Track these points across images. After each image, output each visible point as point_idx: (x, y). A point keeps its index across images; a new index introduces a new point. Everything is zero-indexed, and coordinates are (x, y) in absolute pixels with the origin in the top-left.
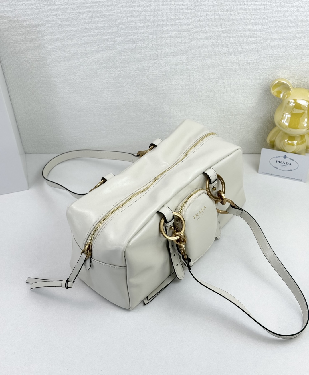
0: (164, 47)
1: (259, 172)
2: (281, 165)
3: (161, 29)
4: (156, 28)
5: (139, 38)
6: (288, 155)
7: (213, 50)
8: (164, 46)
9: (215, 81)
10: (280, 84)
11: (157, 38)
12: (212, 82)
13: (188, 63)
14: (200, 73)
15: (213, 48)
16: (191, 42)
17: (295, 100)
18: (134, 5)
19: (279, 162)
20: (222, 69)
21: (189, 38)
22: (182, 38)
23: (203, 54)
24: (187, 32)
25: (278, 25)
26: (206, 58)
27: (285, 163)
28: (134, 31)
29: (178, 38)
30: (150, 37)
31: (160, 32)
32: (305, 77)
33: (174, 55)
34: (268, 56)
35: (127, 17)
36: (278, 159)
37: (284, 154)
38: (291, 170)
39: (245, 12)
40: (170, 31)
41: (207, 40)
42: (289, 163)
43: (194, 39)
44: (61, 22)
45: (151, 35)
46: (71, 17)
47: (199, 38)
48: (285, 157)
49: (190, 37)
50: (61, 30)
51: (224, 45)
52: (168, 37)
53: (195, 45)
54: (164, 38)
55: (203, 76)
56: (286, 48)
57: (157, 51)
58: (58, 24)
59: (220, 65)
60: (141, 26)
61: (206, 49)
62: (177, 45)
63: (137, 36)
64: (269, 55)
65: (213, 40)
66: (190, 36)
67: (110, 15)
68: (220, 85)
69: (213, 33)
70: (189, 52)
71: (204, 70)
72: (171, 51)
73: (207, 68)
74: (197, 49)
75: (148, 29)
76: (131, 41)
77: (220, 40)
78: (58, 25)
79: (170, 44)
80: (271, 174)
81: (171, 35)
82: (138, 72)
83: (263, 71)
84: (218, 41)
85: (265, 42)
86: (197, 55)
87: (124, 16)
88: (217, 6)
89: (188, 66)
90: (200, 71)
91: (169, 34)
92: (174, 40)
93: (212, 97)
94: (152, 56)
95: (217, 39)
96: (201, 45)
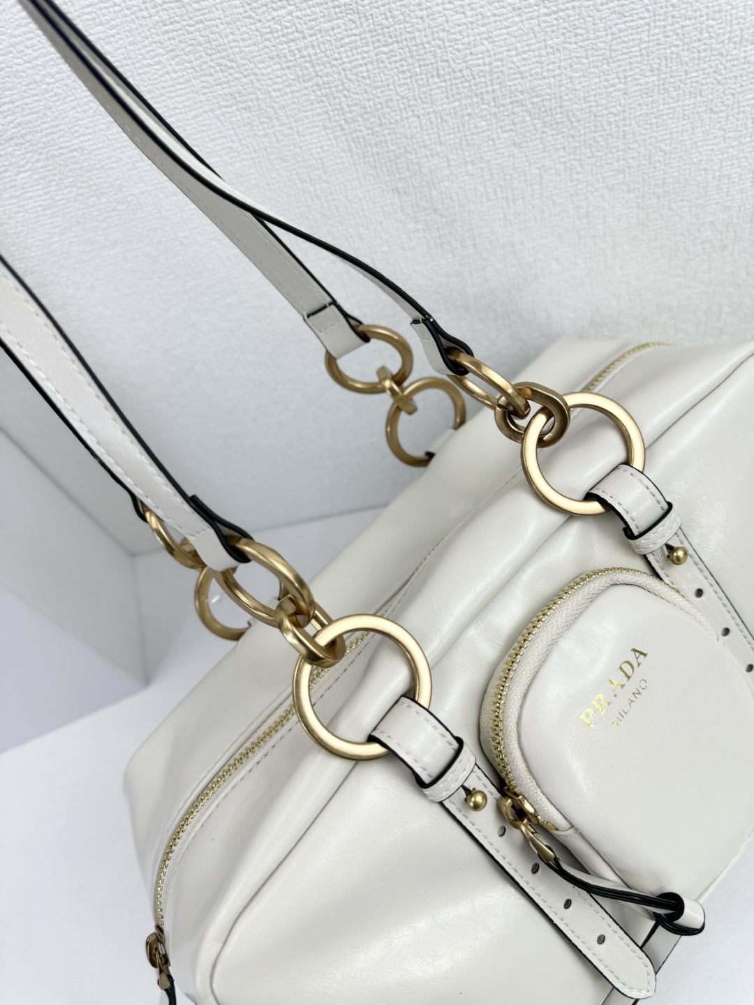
0: (469, 115)
3: (443, 30)
4: (419, 30)
5: (356, 105)
7: (686, 73)
8: (469, 111)
9: (690, 211)
11: (431, 81)
12: (677, 219)
13: (576, 163)
15: (687, 63)
16: (584, 60)
20: (723, 154)
21: (573, 40)
22: (543, 52)
23: (640, 105)
24: (562, 14)
26: (654, 121)
29: (525, 56)
30: (399, 86)
31: (439, 46)
33: (515, 144)
35: (275, 13)
40: (483, 29)
41: (657, 31)
43: (598, 38)
44: (19, 124)
45: (404, 72)
46: (46, 91)
47: (620, 31)
49: (576, 35)
50: (38, 161)
51: (738, 33)
52: (480, 62)
53: (605, 66)
54: (460, 71)
55: (640, 201)
57: (441, 143)
58: (12, 138)
59: (715, 138)
60: (347, 40)
61: (654, 78)
62: (522, 92)
63: (345, 96)
65: (688, 22)
66: (579, 31)
67: (201, 26)
68: (711, 222)
70: (578, 110)
71: (646, 177)
72: (501, 127)
73: (658, 164)
74: (613, 86)
75: (385, 49)
76: (325, 127)
77: (717, 16)
78: (13, 143)
79: (490, 96)
81: (489, 47)
84: (711, 22)
86: (615, 115)
87: (259, 11)
89: (578, 173)
90: (628, 185)
91: (480, 48)
92: (505, 69)
95: (705, 11)
96: (631, 63)
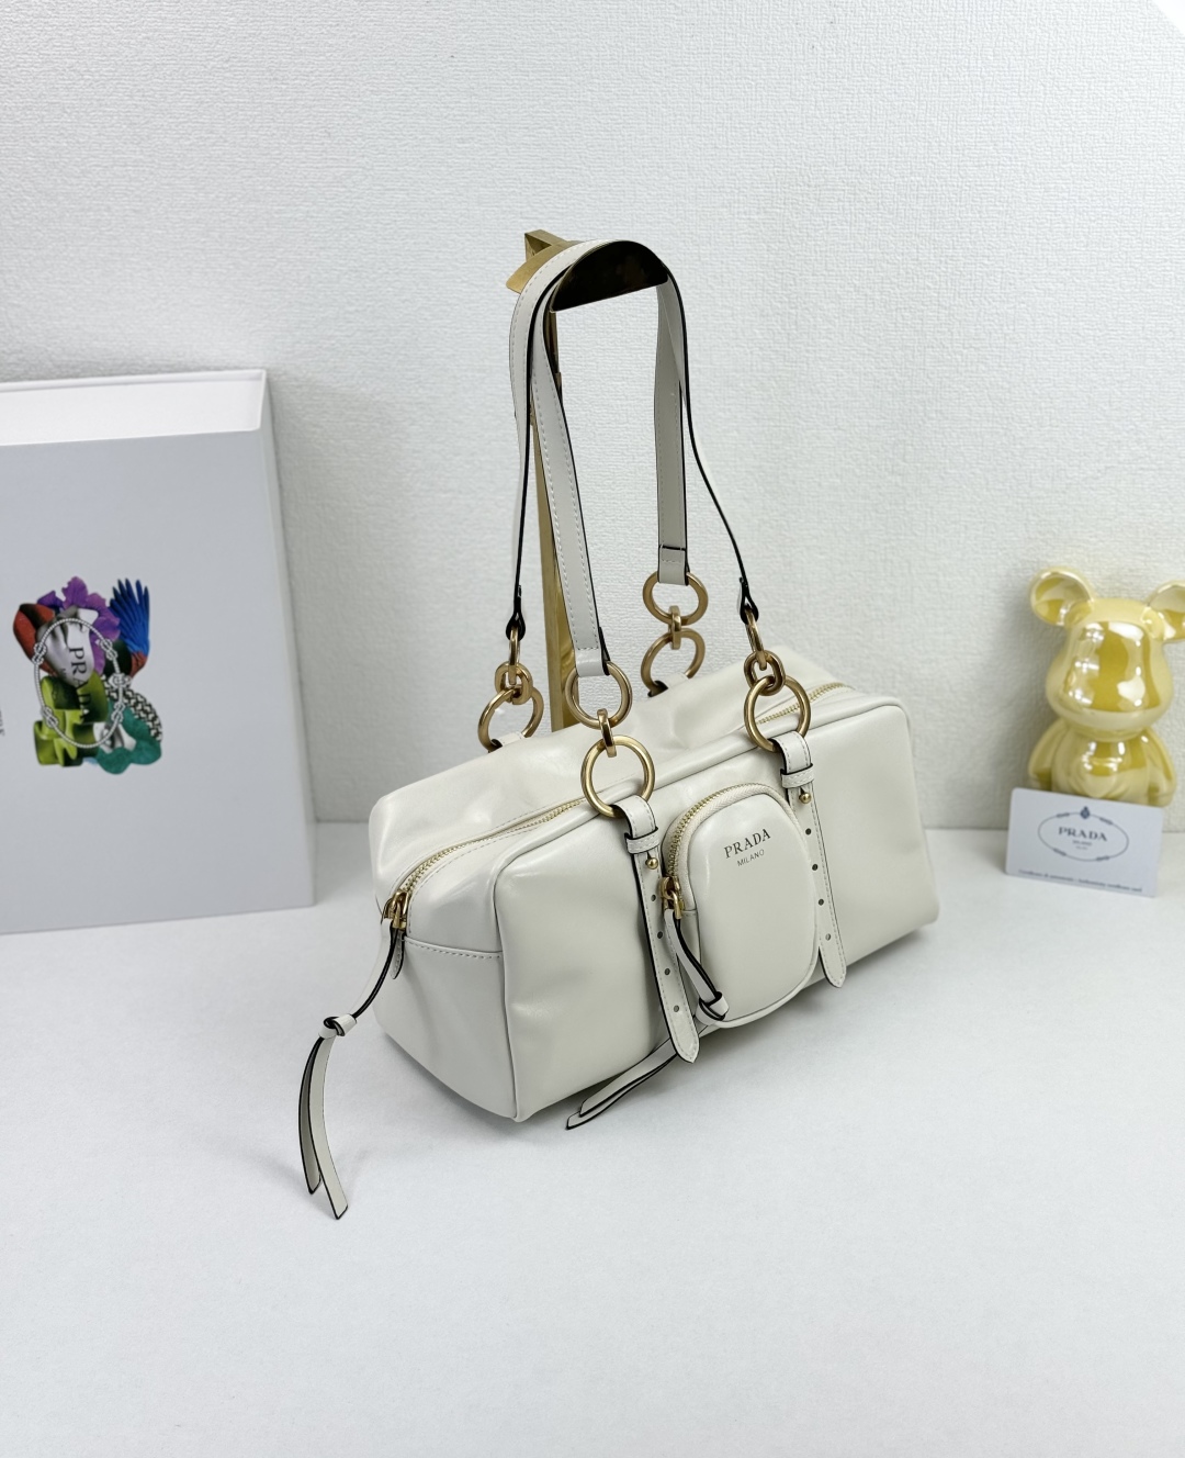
1: (1008, 868)
2: (1075, 842)
6: (1094, 806)
10: (1056, 580)
14: (821, 554)
17: (1104, 625)
18: (635, 349)
19: (1069, 833)
25: (1040, 409)
27: (1087, 834)
28: (634, 424)
32: (1131, 570)
34: (1017, 503)
36: (1066, 823)
37: (1081, 802)
38: (1107, 858)
39: (945, 368)
42: (1099, 835)
48: (1085, 813)
56: (1068, 478)
64: (1019, 500)
69: (856, 429)
80: (1046, 876)
82: (640, 549)
83: (1005, 549)
85: (1007, 458)
88: (867, 352)
93: (858, 634)
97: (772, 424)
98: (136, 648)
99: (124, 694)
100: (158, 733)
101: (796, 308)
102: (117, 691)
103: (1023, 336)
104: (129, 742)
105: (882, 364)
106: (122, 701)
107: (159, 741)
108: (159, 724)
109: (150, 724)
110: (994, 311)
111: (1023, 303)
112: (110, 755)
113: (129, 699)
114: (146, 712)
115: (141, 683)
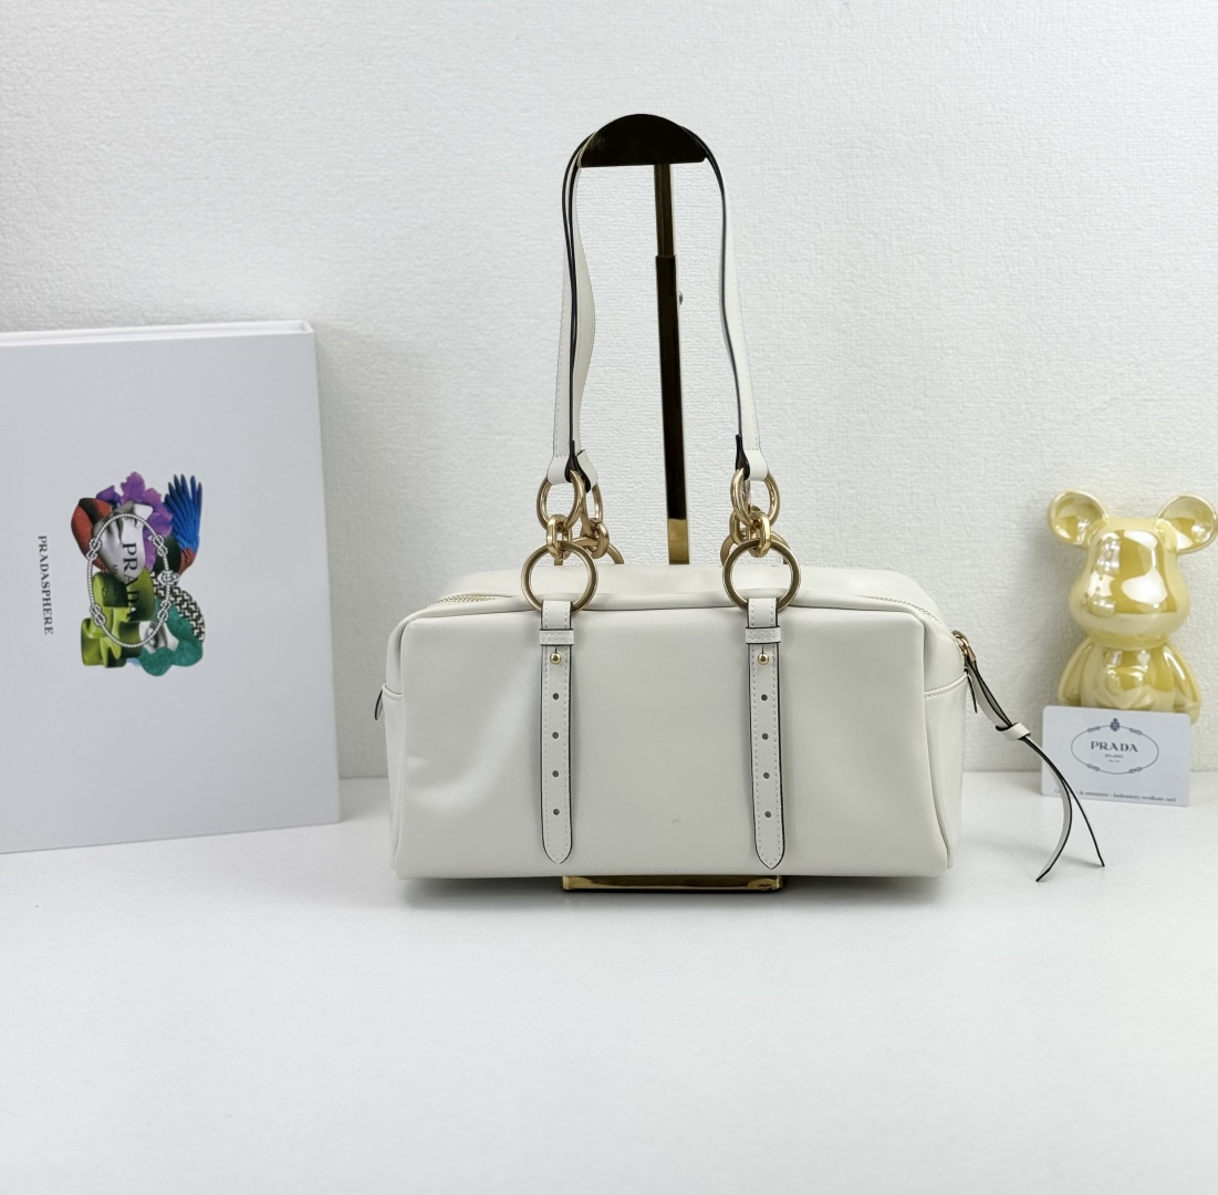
1: (1044, 790)
2: (1107, 756)
6: (1125, 718)
10: (1070, 500)
14: (851, 488)
19: (1101, 747)
25: (1048, 344)
27: (1119, 747)
32: (1142, 500)
34: (1032, 435)
36: (1097, 737)
38: (1140, 769)
39: (958, 307)
42: (1130, 746)
48: (1115, 726)
56: (1077, 409)
64: (1033, 432)
80: (1082, 793)
83: (1023, 480)
85: (1020, 391)
88: (887, 293)
94: (720, 438)
97: (802, 362)
98: (186, 544)
99: (171, 592)
100: (201, 633)
101: (822, 254)
102: (164, 589)
103: (1027, 276)
104: (172, 641)
105: (902, 305)
106: (169, 597)
107: (202, 641)
108: (202, 624)
109: (194, 623)
110: (1000, 254)
111: (1026, 246)
112: (153, 655)
113: (176, 597)
114: (192, 612)
115: (188, 581)
